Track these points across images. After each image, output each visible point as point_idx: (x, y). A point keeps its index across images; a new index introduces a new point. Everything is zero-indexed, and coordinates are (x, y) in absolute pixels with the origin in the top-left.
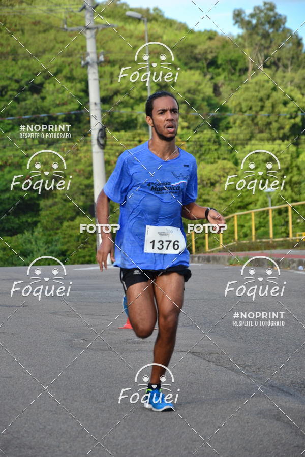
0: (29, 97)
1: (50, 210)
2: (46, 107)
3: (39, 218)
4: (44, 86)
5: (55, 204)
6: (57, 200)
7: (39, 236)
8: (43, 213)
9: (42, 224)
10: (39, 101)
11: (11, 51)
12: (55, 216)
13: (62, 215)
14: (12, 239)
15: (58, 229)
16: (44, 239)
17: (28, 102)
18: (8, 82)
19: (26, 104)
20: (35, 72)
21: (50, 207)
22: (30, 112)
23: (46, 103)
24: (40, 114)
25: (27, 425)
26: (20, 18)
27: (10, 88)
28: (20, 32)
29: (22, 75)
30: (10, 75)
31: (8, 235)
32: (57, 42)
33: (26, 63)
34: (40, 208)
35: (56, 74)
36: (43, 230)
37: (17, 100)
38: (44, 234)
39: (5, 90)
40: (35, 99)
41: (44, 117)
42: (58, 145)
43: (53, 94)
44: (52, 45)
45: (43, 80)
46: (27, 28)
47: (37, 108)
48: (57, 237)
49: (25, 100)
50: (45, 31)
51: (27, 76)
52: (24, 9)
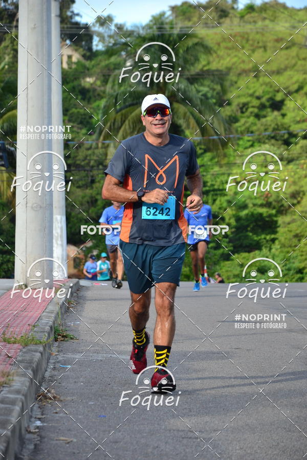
0: (270, 114)
1: (288, 227)
2: (286, 124)
3: (278, 234)
4: (286, 102)
5: (294, 221)
6: (295, 217)
7: (277, 253)
8: (281, 230)
9: (280, 241)
10: (280, 118)
11: (253, 67)
12: (293, 234)
13: (301, 233)
14: (250, 256)
15: (296, 246)
16: (281, 256)
17: (269, 118)
18: (249, 99)
19: (267, 121)
20: (277, 89)
21: (289, 224)
22: (270, 129)
23: (287, 120)
24: (280, 130)
25: (260, 442)
26: (263, 35)
27: (250, 105)
28: (262, 49)
29: (263, 92)
30: (251, 92)
31: (246, 252)
32: (299, 59)
33: (267, 80)
34: (278, 225)
35: (297, 91)
36: (281, 247)
37: (257, 116)
38: (282, 252)
39: (246, 107)
40: (276, 116)
41: (284, 134)
42: (298, 162)
43: (294, 110)
44: (293, 62)
45: (284, 97)
46: (269, 45)
47: (277, 125)
48: (295, 255)
49: (265, 116)
50: (287, 48)
51: (268, 92)
52: (267, 26)
